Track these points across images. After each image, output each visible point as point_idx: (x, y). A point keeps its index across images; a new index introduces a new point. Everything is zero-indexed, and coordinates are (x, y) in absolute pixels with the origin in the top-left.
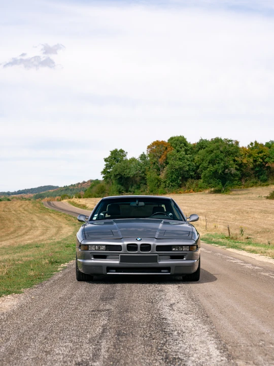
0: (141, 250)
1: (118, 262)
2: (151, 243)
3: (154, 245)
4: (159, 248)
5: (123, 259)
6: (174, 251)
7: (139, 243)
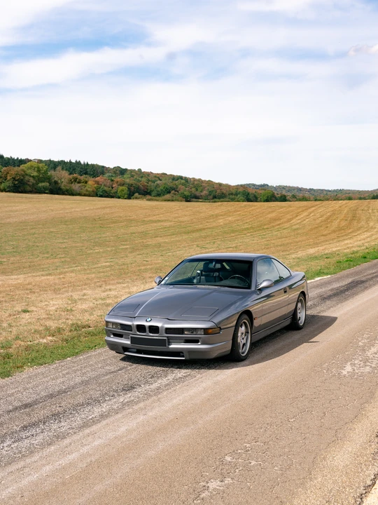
0: (150, 332)
1: (129, 342)
2: (159, 325)
3: (162, 327)
4: (168, 330)
5: (134, 340)
6: (187, 335)
7: (147, 324)
